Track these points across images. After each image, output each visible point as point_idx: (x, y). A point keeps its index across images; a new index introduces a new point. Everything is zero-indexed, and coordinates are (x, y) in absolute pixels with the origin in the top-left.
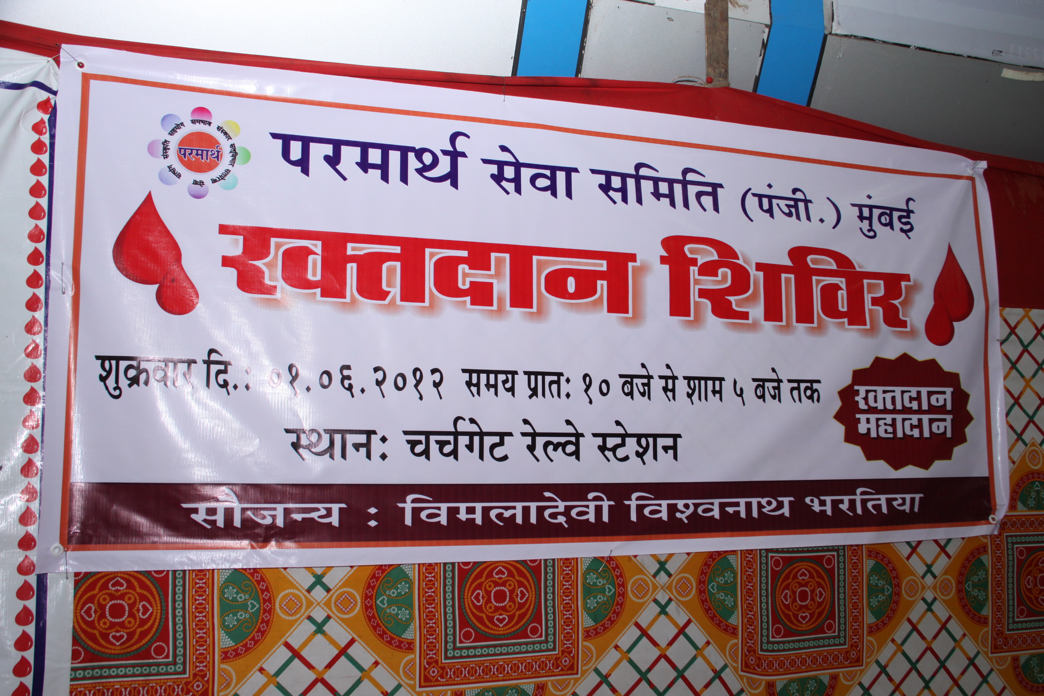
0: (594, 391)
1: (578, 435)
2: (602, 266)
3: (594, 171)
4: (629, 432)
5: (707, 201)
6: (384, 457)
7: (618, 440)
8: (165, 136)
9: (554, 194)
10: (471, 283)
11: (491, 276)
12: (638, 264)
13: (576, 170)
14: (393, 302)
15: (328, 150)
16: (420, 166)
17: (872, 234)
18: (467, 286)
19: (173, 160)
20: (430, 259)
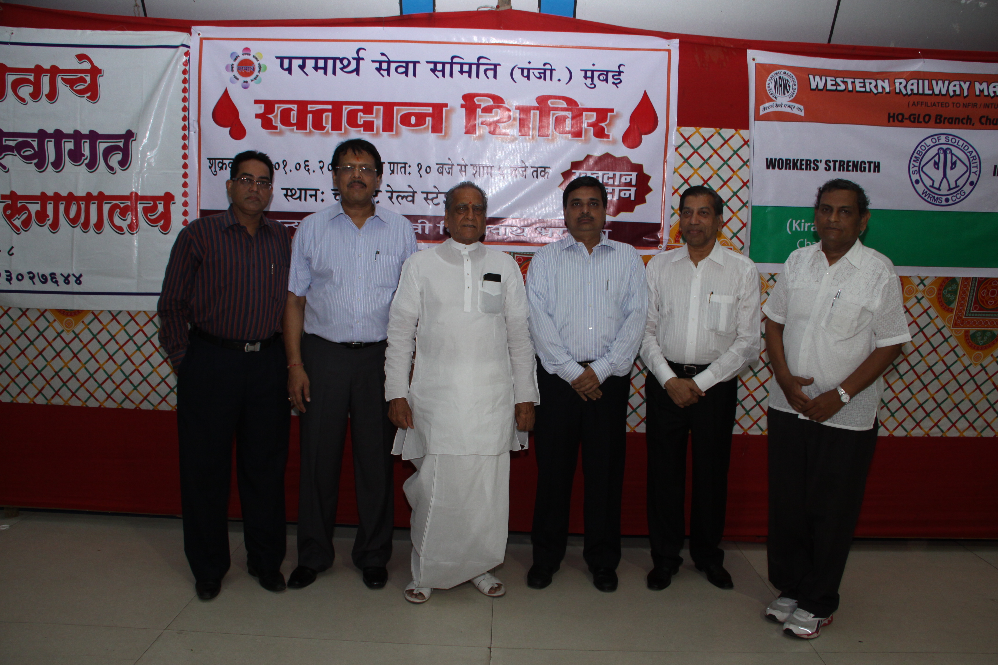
0: (423, 171)
1: (414, 192)
2: (430, 110)
3: (428, 62)
4: (440, 191)
5: (490, 73)
6: (322, 200)
7: (435, 195)
8: (231, 62)
9: (407, 75)
10: (364, 121)
11: (373, 118)
12: (448, 108)
13: (419, 62)
14: (327, 132)
15: (300, 62)
16: (342, 66)
17: (593, 86)
18: (362, 123)
19: (236, 72)
20: (345, 111)
